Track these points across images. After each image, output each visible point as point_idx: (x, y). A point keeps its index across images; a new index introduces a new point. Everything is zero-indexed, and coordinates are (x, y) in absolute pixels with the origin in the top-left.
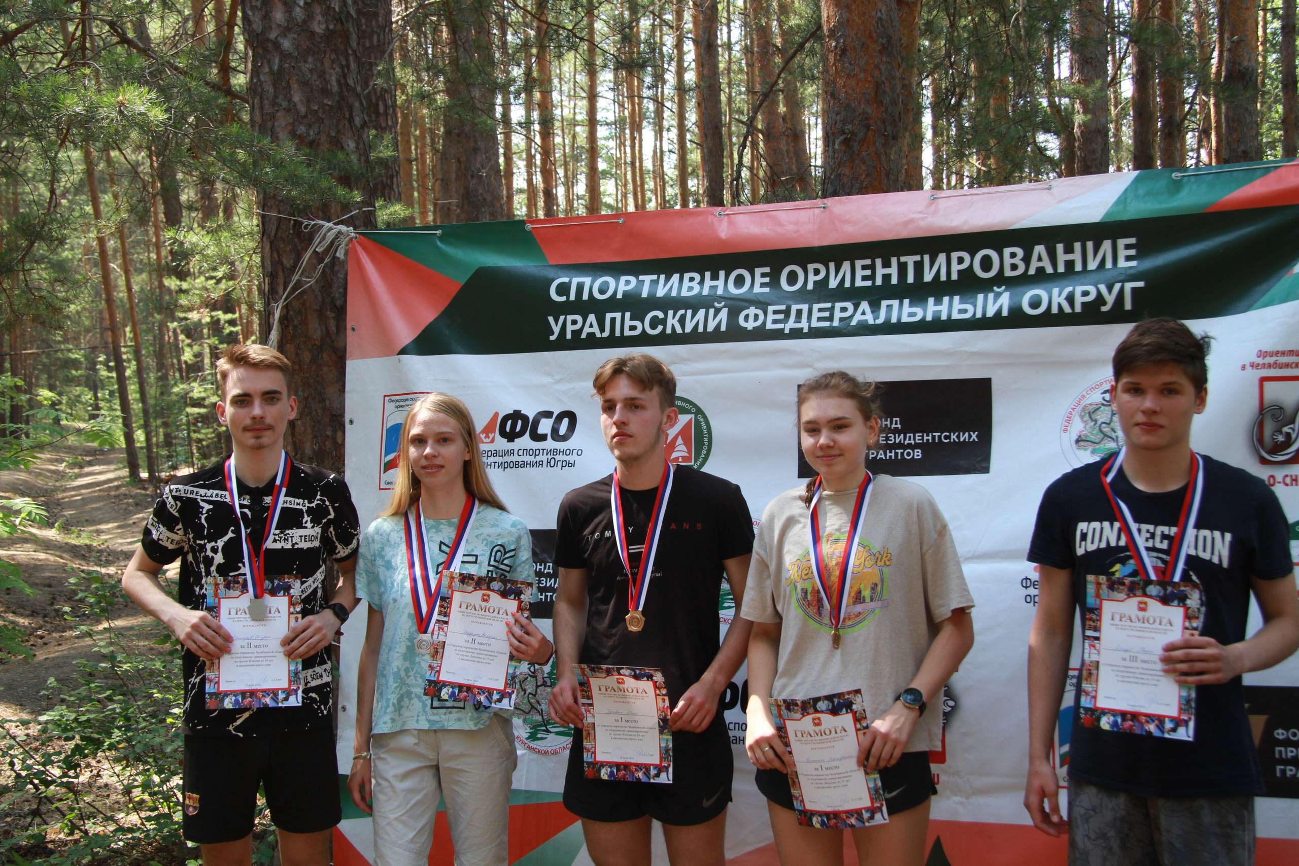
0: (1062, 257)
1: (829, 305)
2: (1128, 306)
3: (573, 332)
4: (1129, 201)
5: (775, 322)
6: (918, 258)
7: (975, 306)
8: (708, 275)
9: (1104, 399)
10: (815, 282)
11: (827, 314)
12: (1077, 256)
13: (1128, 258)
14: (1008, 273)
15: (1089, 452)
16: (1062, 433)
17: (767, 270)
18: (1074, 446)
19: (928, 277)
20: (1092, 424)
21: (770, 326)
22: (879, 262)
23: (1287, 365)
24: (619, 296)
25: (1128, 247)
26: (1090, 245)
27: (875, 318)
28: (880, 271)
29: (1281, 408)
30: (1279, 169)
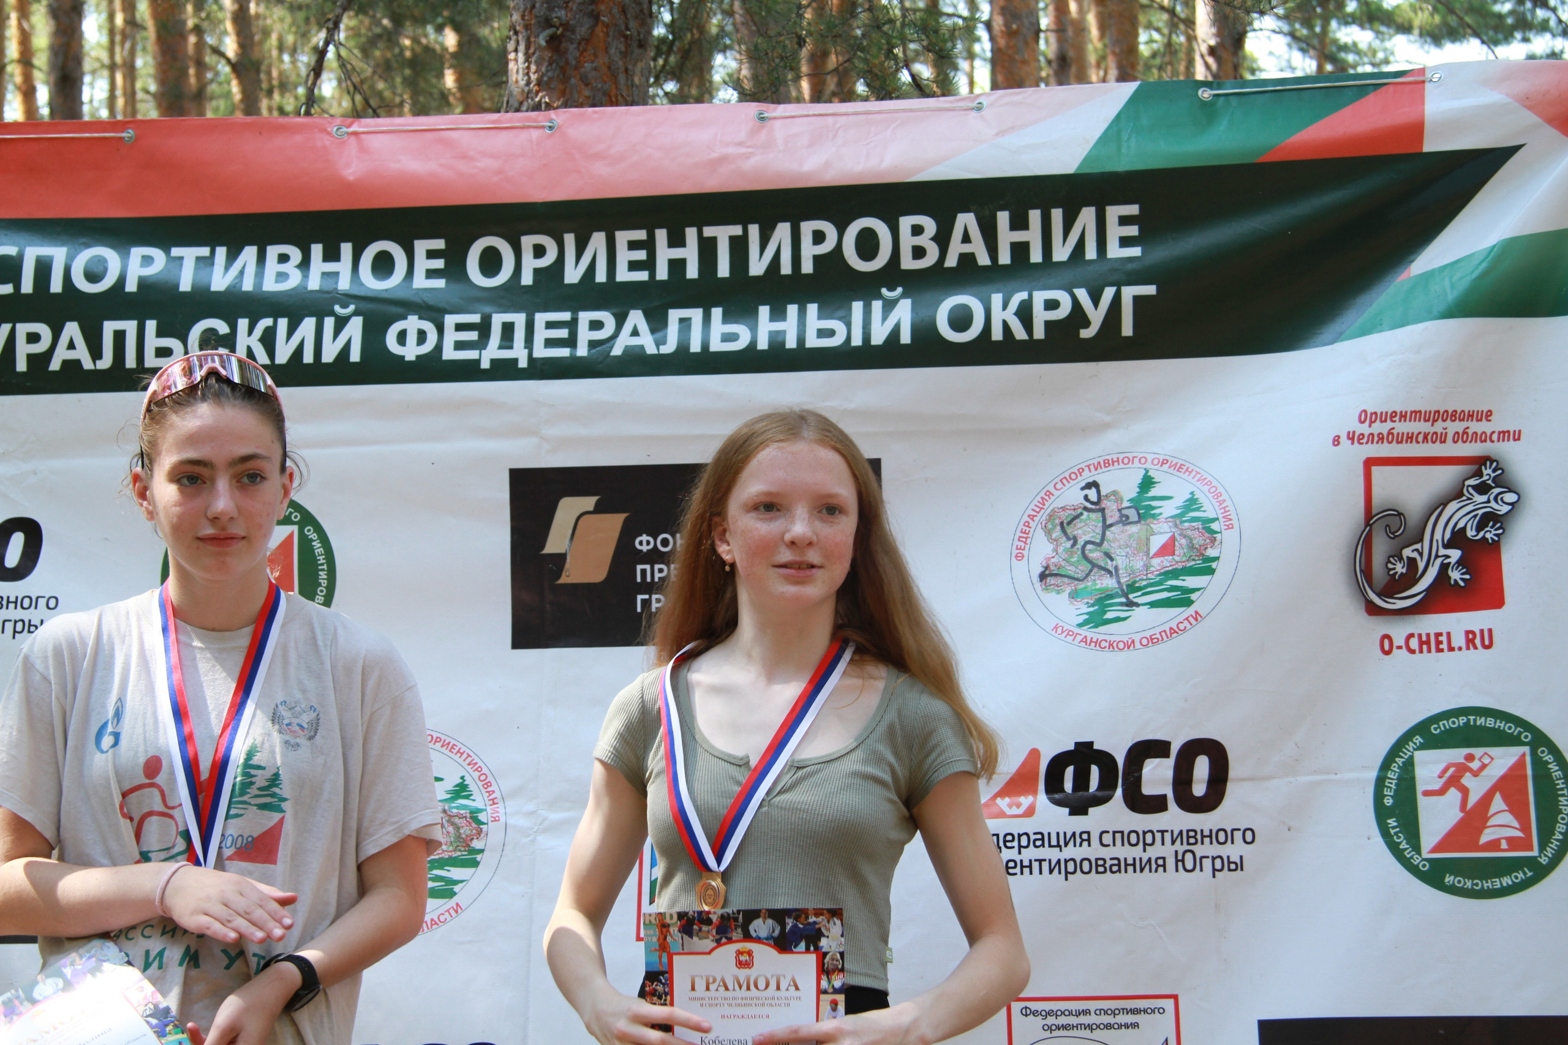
0: (1006, 237)
1: (566, 316)
2: (1127, 330)
3: (30, 357)
4: (1124, 136)
5: (460, 346)
6: (737, 230)
7: (849, 325)
8: (317, 250)
9: (1086, 498)
10: (537, 272)
11: (563, 333)
12: (1033, 236)
13: (1125, 242)
14: (908, 263)
15: (1065, 595)
16: (1013, 559)
17: (439, 244)
18: (1038, 584)
19: (757, 267)
20: (1069, 544)
21: (449, 353)
22: (661, 235)
23: (1410, 438)
24: (131, 286)
25: (1124, 221)
26: (1057, 215)
27: (658, 344)
28: (664, 254)
29: (1400, 514)
30: (1384, 89)
